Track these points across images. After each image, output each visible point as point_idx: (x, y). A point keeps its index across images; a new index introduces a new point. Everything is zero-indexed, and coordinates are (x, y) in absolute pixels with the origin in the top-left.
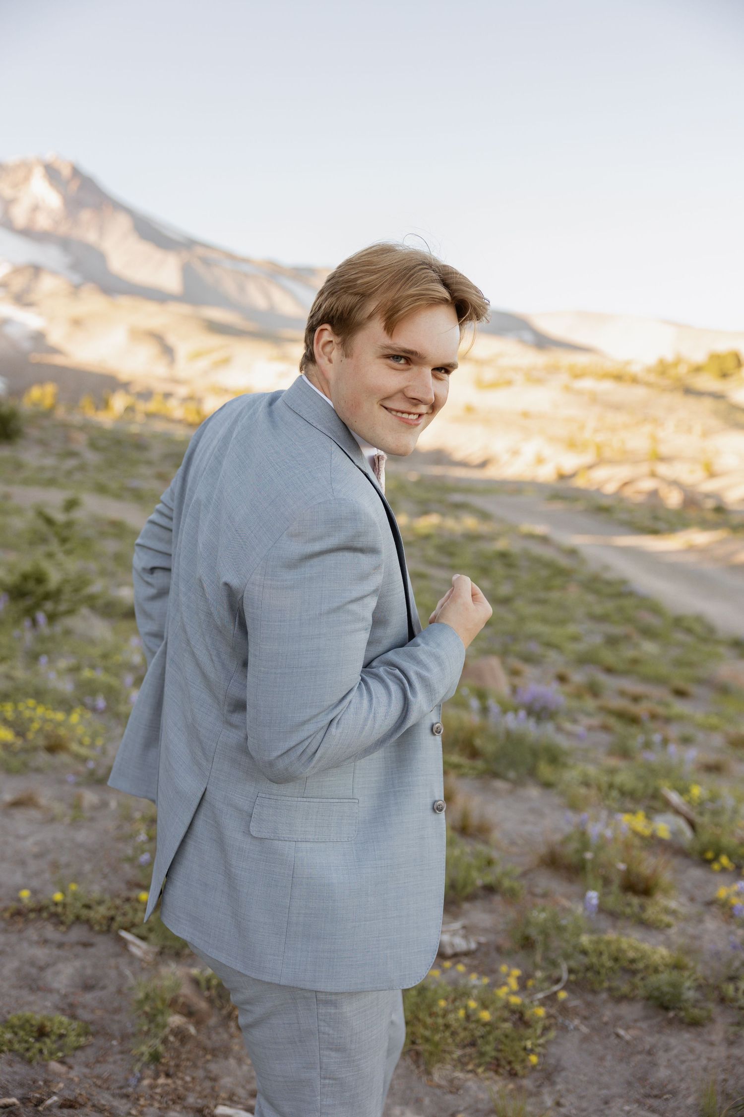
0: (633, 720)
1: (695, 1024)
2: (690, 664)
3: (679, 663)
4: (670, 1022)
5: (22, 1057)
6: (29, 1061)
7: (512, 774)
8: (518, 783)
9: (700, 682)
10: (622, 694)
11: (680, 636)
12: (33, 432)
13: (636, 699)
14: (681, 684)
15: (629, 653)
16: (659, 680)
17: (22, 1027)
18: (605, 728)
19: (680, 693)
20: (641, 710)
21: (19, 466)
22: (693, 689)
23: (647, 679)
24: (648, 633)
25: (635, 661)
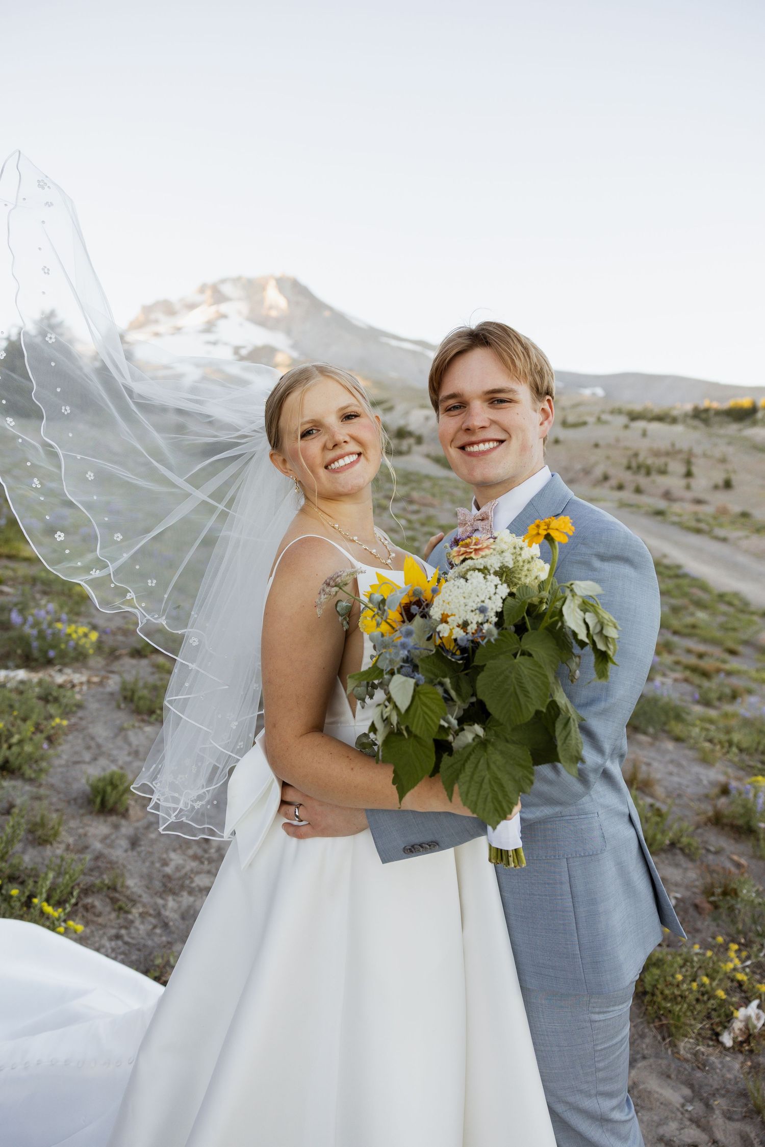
0: (705, 674)
2: (734, 630)
3: (724, 628)
7: (651, 730)
8: (655, 737)
9: (746, 643)
10: (689, 651)
11: (723, 608)
13: (701, 656)
14: (731, 644)
15: (689, 620)
16: (714, 642)
18: (686, 680)
19: (733, 652)
20: (705, 664)
22: (741, 649)
23: (705, 641)
24: (700, 604)
25: (694, 626)
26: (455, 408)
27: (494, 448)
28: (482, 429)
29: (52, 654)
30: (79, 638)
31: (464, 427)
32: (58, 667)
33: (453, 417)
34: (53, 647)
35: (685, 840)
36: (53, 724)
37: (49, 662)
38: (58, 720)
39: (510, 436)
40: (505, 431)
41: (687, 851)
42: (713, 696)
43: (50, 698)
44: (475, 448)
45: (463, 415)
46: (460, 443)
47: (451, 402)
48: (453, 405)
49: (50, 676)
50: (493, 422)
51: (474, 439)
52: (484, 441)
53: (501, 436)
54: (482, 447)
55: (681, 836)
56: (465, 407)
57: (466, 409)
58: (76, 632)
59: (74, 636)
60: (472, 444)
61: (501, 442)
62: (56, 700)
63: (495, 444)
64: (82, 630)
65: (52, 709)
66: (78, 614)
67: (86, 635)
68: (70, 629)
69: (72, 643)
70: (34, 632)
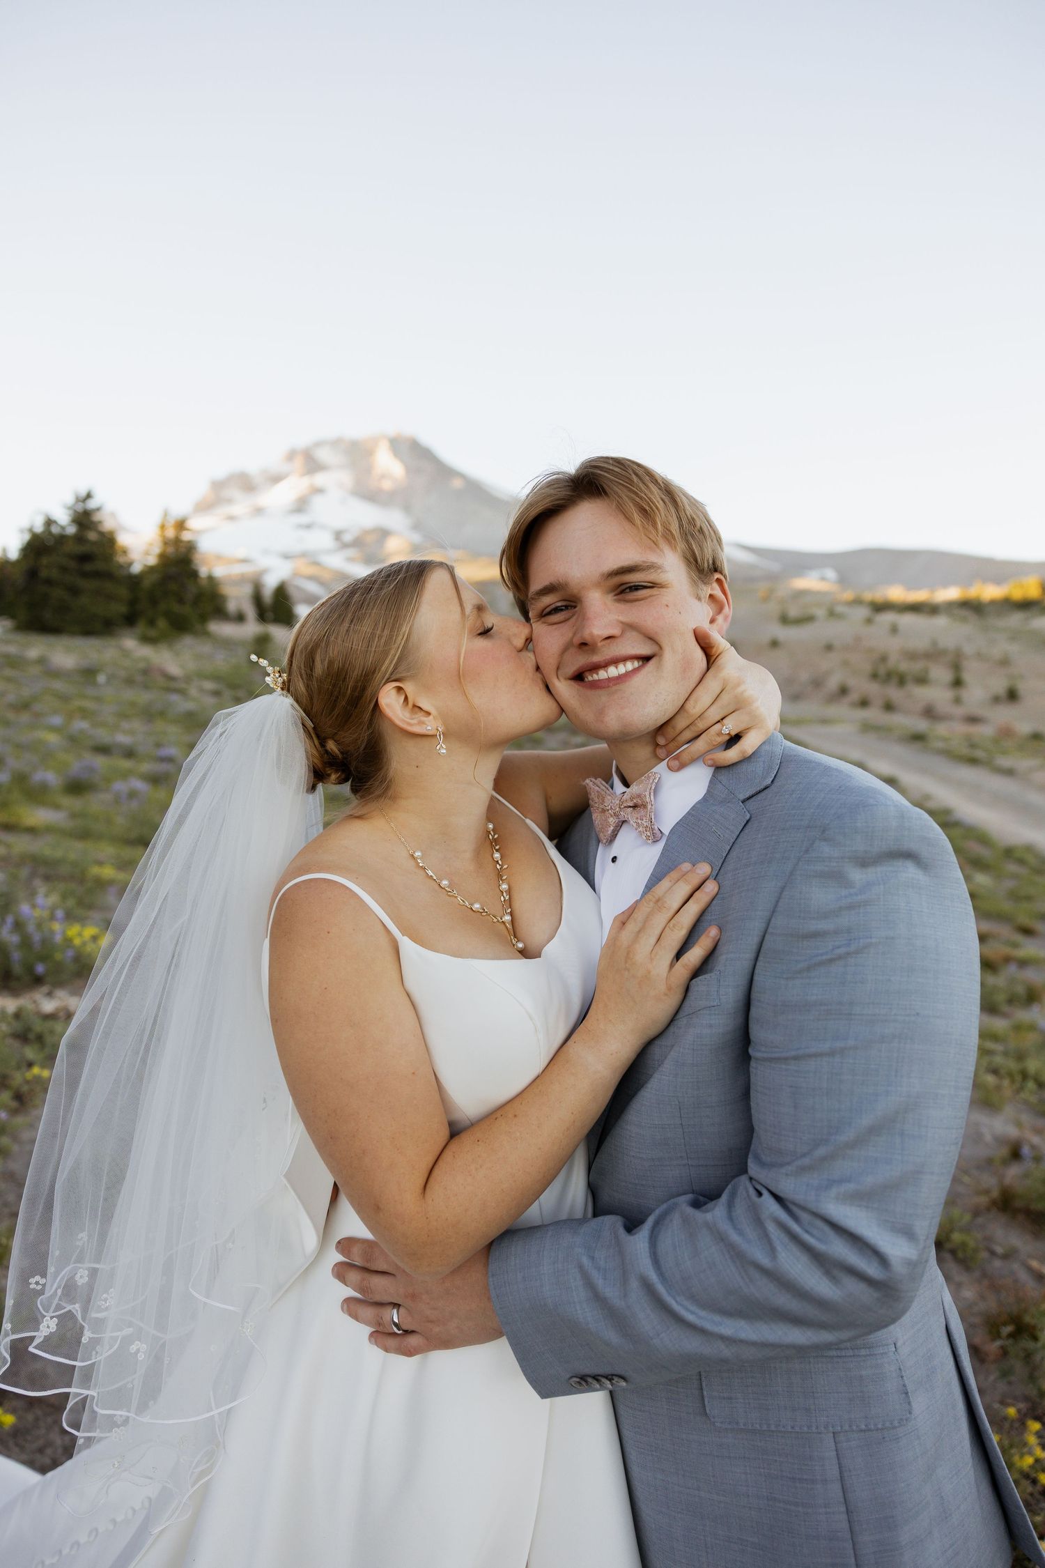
2: (1029, 898)
3: (1015, 896)
11: (1012, 868)
14: (1024, 920)
19: (1027, 932)
26: (556, 610)
27: (635, 671)
28: (608, 641)
29: (40, 969)
30: (84, 944)
31: (577, 640)
32: (45, 989)
33: (555, 626)
34: (43, 958)
35: (957, 1237)
36: (29, 1075)
37: (38, 981)
38: (36, 1070)
39: (661, 648)
40: (651, 639)
41: (960, 1255)
42: (1000, 998)
43: (31, 1036)
44: (602, 674)
45: (573, 620)
46: (571, 669)
47: (548, 600)
48: (553, 606)
49: (35, 1002)
50: (629, 627)
51: (596, 659)
52: (615, 661)
53: (645, 650)
54: (613, 671)
55: (951, 1231)
56: (575, 607)
57: (576, 609)
58: (80, 935)
59: (77, 942)
60: (595, 668)
61: (646, 659)
62: (40, 1039)
63: (636, 664)
64: (90, 931)
65: (30, 1053)
66: (90, 907)
67: (95, 938)
68: (73, 931)
69: (70, 953)
70: (14, 939)
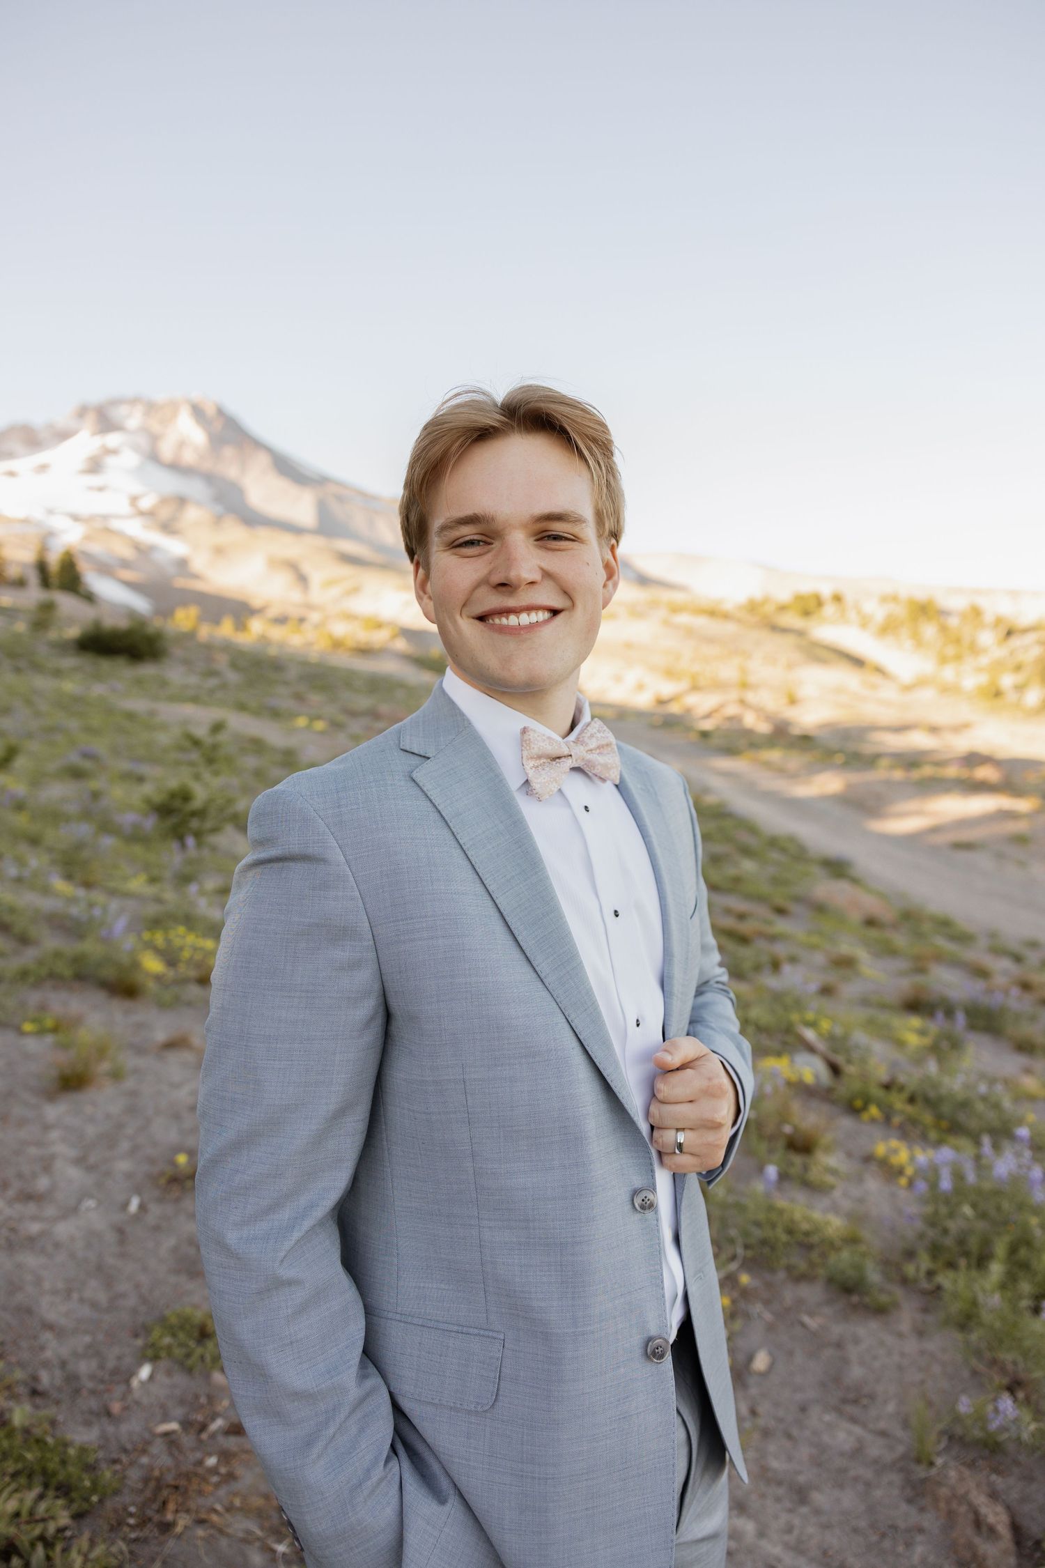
0: (743, 940)
1: (880, 1311)
2: (787, 883)
3: (776, 881)
4: (855, 1307)
5: (181, 1364)
6: (189, 1371)
9: (799, 899)
11: (775, 855)
12: (177, 652)
13: (741, 917)
14: (780, 901)
15: (731, 871)
16: (760, 899)
17: (182, 1327)
19: (781, 911)
20: (745, 928)
21: (164, 683)
22: (793, 907)
23: (750, 897)
24: (746, 852)
25: (737, 880)
27: (545, 622)
39: (573, 603)
40: (566, 593)
42: (747, 965)
61: (555, 612)
63: (546, 616)
